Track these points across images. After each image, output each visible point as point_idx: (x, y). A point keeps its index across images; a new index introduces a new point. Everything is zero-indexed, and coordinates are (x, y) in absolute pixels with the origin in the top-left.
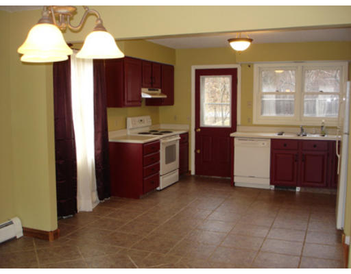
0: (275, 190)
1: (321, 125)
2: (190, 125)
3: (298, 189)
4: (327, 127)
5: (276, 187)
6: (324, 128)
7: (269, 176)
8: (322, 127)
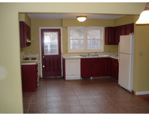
0: (82, 80)
1: (95, 52)
2: (39, 54)
3: (91, 78)
4: (98, 53)
5: (82, 78)
6: (97, 53)
7: (80, 74)
8: (96, 52)
